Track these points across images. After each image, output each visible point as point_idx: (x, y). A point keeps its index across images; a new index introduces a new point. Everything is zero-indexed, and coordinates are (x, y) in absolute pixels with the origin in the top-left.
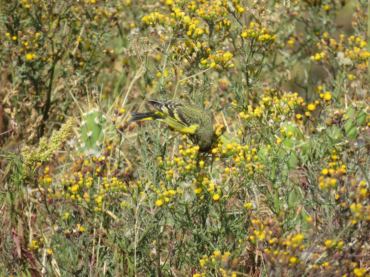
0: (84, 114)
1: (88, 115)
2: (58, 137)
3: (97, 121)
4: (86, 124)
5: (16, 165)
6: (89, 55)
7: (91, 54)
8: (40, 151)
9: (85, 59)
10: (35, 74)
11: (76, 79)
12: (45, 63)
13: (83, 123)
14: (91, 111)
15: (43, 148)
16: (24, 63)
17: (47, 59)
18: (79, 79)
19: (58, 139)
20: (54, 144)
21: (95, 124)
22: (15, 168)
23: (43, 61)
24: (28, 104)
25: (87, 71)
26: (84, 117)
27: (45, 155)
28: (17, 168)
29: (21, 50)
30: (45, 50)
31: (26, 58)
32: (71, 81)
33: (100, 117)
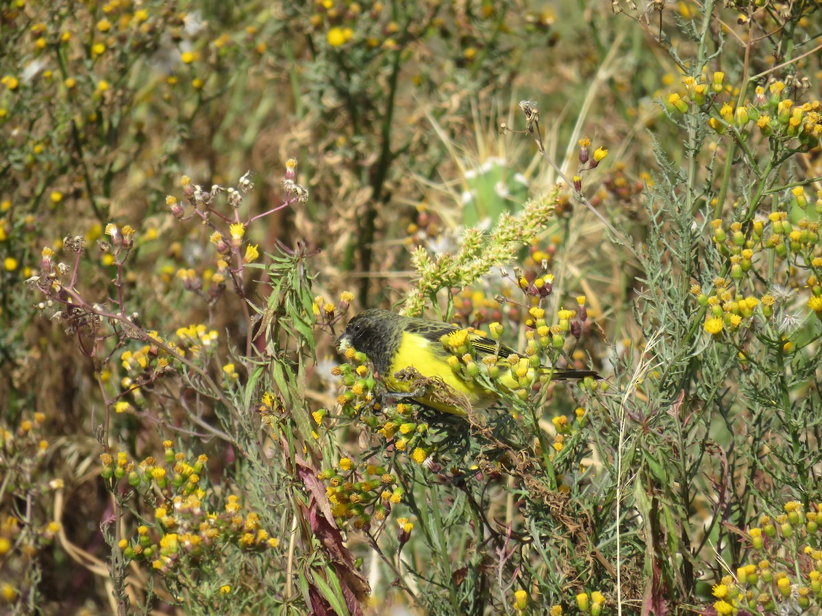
0: (470, 175)
1: (479, 176)
2: (512, 228)
3: (502, 190)
4: (474, 200)
5: (292, 291)
6: (490, 30)
7: (495, 26)
8: (462, 259)
9: (481, 41)
10: (349, 79)
11: (456, 92)
12: (375, 51)
13: (467, 196)
14: (487, 166)
15: (471, 251)
16: (323, 54)
17: (381, 43)
18: (465, 92)
19: (511, 235)
20: (501, 248)
21: (497, 198)
22: (291, 298)
23: (370, 48)
24: (334, 159)
25: (486, 70)
26: (468, 181)
27: (473, 269)
28: (297, 299)
29: (315, 19)
30: (375, 18)
31: (327, 40)
32: (443, 96)
33: (508, 180)
